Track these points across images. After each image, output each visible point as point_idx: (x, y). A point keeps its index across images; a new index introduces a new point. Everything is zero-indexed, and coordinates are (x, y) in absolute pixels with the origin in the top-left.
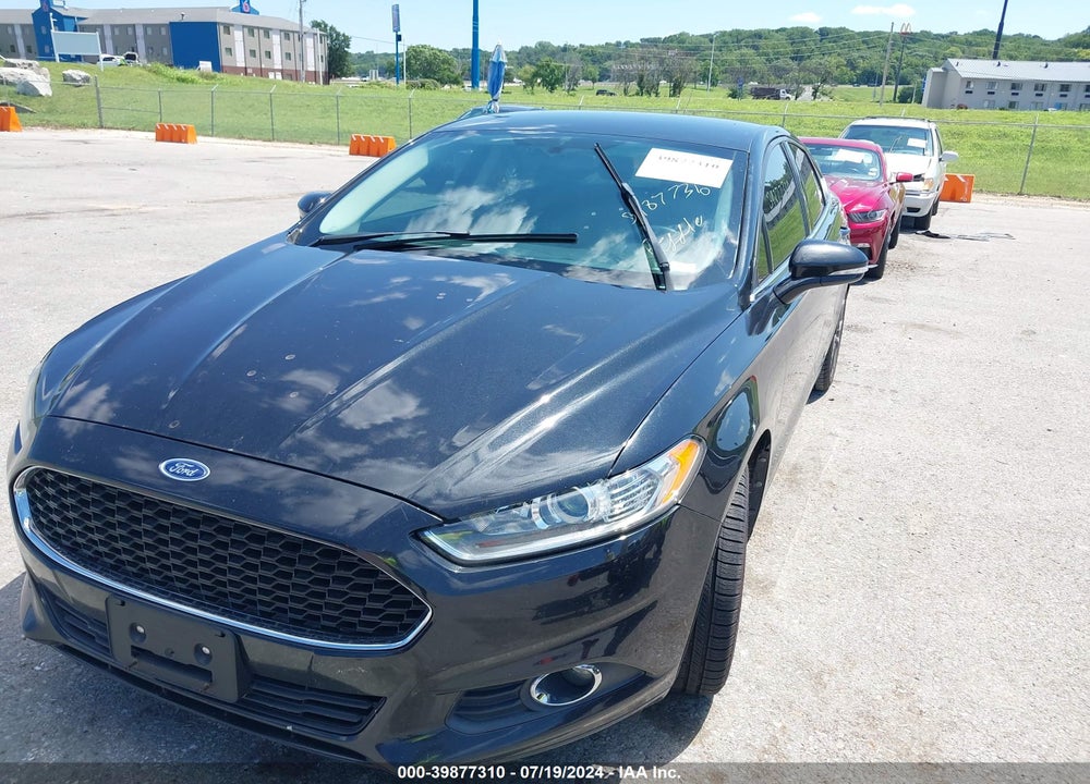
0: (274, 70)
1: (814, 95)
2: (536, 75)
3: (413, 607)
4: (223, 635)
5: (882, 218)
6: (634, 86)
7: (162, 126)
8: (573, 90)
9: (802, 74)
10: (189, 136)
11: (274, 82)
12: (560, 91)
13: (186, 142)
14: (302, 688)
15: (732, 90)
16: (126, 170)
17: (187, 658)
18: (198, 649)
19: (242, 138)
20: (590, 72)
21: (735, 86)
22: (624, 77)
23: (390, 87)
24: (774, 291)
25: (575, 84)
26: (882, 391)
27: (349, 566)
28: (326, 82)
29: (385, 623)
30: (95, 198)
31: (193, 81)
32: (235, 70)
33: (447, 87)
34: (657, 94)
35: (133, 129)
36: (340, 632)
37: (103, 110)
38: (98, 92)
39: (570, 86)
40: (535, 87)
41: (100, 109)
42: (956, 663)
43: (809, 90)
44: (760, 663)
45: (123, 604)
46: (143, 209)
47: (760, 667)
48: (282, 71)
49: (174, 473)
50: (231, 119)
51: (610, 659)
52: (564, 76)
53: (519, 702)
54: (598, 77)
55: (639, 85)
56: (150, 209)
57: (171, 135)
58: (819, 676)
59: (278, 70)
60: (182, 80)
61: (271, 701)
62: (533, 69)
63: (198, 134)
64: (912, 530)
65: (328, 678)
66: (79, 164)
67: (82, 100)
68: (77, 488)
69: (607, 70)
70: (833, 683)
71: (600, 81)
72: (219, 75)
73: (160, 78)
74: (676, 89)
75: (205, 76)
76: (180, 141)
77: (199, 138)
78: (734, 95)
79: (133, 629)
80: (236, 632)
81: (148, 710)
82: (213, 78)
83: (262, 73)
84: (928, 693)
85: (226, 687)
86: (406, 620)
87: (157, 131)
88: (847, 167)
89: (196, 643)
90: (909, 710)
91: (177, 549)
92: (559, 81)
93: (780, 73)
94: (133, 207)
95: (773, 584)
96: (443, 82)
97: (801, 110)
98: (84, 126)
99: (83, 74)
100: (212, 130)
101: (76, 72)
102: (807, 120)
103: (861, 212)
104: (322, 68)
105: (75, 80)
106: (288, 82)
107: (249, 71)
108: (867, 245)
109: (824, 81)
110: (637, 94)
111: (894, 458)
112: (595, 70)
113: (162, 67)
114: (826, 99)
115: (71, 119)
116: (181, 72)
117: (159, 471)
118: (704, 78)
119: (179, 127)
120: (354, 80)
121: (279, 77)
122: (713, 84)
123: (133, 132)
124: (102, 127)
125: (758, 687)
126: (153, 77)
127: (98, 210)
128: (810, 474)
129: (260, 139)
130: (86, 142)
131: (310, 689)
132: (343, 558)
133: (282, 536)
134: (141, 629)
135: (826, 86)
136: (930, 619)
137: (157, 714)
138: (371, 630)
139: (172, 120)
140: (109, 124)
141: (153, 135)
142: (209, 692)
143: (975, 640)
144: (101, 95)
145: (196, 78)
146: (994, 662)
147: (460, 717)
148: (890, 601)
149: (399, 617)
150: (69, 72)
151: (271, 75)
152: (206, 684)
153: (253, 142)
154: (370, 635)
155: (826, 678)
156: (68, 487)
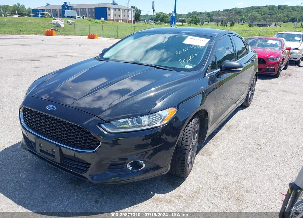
0: (120, 20)
1: (275, 25)
2: (192, 20)
3: (97, 142)
4: (57, 147)
5: (279, 60)
6: (220, 24)
7: (89, 34)
8: (202, 25)
9: (271, 19)
10: (96, 37)
11: (120, 23)
12: (198, 25)
13: (95, 39)
14: (74, 161)
15: (249, 24)
16: (78, 46)
17: (50, 152)
18: (52, 150)
19: (109, 38)
20: (208, 20)
21: (250, 23)
22: (217, 21)
23: (151, 24)
24: (215, 74)
25: (203, 23)
26: (265, 108)
27: (83, 131)
28: (134, 23)
29: (92, 146)
30: (69, 53)
31: (99, 23)
32: (111, 20)
33: (167, 24)
34: (227, 26)
35: (83, 35)
36: (82, 147)
37: (76, 31)
38: (75, 26)
39: (201, 23)
40: (192, 24)
41: (75, 30)
42: (257, 177)
43: (274, 24)
44: (202, 172)
45: (38, 139)
46: (79, 55)
47: (201, 173)
48: (123, 20)
49: (49, 108)
50: (108, 33)
51: (149, 160)
52: (200, 21)
53: (123, 168)
54: (210, 21)
55: (222, 23)
56: (81, 55)
57: (91, 37)
58: (217, 177)
59: (122, 20)
60: (96, 23)
61: (68, 164)
62: (191, 19)
63: (98, 37)
64: (259, 144)
65: (78, 158)
66: (68, 44)
67: (71, 28)
68: (31, 112)
69: (213, 19)
70: (220, 179)
71: (210, 22)
72: (106, 21)
73: (91, 22)
74: (232, 24)
75: (102, 21)
76: (94, 39)
77: (98, 38)
78: (250, 26)
79: (40, 144)
80: (60, 146)
81: (49, 168)
82: (104, 22)
83: (117, 20)
84: (246, 184)
85: (58, 160)
86: (96, 145)
87: (88, 36)
88: (272, 45)
89: (52, 148)
90: (239, 187)
91: (54, 128)
92: (199, 22)
93: (265, 19)
94: (77, 55)
95: (213, 154)
96: (166, 23)
97: (268, 30)
98: (71, 35)
99: (72, 21)
100: (102, 36)
101: (70, 21)
102: (269, 33)
103: (272, 58)
104: (133, 19)
105: (70, 23)
106: (124, 23)
107: (114, 20)
108: (273, 68)
109: (279, 21)
110: (221, 26)
111: (261, 125)
112: (209, 19)
113: (92, 19)
114: (279, 27)
115: (68, 33)
116: (96, 21)
117: (46, 108)
118: (241, 20)
119: (93, 35)
120: (141, 22)
121: (122, 22)
122: (244, 23)
123: (83, 36)
124: (75, 35)
125: (199, 178)
126: (89, 22)
127: (69, 55)
128: (234, 128)
129: (114, 38)
130: (70, 39)
131: (76, 161)
132: (82, 129)
133: (70, 124)
134: (42, 145)
135: (279, 23)
136: (254, 166)
137: (50, 169)
138: (88, 147)
139: (92, 33)
140: (77, 34)
141: (87, 37)
142: (54, 160)
143: (265, 172)
144: (76, 27)
145: (100, 22)
146: (269, 178)
147: (109, 171)
148: (245, 160)
149: (94, 144)
150: (69, 21)
151: (120, 21)
152: (54, 158)
153: (112, 39)
154: (88, 148)
155: (219, 177)
156: (29, 112)
